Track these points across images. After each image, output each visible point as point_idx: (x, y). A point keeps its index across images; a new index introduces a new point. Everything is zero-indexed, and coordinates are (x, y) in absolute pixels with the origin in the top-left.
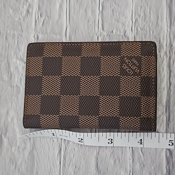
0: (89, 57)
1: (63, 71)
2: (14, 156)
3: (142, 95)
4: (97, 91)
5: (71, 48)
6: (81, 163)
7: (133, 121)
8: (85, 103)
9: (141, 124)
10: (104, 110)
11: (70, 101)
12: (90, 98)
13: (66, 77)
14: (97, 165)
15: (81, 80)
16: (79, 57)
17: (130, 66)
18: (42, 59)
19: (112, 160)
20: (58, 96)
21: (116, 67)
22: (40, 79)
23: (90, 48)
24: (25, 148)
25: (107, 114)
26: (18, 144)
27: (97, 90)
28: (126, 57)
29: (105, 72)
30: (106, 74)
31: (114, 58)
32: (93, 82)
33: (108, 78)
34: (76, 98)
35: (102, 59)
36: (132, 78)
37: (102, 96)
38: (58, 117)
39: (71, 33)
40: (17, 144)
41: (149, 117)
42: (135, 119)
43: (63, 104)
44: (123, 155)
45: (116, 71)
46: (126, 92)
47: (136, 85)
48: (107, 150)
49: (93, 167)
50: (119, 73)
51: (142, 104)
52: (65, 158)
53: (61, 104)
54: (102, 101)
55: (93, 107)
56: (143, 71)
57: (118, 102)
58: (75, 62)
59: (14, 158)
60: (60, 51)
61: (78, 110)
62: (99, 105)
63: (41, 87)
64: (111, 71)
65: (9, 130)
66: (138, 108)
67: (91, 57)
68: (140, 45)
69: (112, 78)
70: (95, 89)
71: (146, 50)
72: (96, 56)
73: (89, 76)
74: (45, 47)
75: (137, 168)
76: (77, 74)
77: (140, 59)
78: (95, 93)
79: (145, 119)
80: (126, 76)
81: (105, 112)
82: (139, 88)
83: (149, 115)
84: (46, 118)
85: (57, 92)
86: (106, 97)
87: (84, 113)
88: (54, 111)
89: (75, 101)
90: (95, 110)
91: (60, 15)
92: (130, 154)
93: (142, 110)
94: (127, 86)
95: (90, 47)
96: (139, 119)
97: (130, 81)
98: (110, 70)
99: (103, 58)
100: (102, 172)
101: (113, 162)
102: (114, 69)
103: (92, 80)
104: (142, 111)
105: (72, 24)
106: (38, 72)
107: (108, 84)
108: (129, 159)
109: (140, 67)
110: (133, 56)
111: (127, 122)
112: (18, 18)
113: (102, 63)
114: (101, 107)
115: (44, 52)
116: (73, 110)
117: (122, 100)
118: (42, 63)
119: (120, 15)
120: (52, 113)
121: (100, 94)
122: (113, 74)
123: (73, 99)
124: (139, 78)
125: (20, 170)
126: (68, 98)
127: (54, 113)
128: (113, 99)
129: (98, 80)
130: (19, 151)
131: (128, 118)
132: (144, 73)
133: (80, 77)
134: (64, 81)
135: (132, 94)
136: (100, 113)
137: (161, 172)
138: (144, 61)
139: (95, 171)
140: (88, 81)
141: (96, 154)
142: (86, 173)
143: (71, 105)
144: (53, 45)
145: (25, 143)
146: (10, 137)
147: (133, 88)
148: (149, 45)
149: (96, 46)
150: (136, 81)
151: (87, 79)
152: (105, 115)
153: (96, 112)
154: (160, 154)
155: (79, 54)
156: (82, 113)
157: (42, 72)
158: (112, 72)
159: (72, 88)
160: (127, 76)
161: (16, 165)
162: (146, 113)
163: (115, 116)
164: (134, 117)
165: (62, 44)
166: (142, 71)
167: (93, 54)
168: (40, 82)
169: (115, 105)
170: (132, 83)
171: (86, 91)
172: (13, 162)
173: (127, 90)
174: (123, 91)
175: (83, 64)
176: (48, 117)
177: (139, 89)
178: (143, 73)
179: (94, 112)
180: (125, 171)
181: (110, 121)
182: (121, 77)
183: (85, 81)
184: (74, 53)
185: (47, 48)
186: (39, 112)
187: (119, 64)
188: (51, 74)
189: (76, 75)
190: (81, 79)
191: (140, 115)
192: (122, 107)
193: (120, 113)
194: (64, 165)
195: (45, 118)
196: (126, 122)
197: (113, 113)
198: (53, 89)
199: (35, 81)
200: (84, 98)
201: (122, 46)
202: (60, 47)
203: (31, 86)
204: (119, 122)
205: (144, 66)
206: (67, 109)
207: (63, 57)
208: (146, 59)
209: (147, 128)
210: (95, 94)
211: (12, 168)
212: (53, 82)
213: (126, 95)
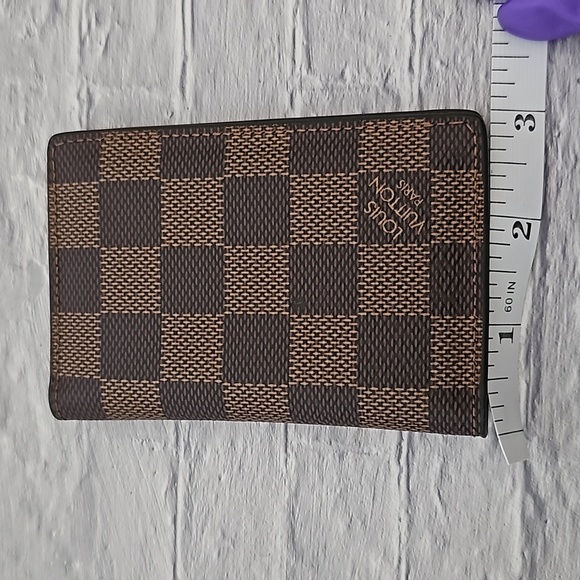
0: (251, 179)
1: (165, 231)
2: (33, 491)
3: (433, 311)
4: (280, 299)
5: (191, 148)
6: (239, 523)
7: (404, 401)
8: (241, 340)
9: (431, 413)
10: (305, 365)
11: (192, 333)
12: (259, 322)
13: (176, 252)
14: (293, 531)
15: (227, 262)
16: (215, 180)
17: (392, 206)
18: (95, 190)
19: (339, 520)
20: (153, 315)
21: (342, 213)
22: (94, 259)
23: (252, 144)
24: (64, 468)
25: (315, 376)
26: (43, 453)
27: (281, 295)
28: (377, 175)
29: (306, 232)
30: (311, 237)
31: (335, 179)
32: (268, 268)
33: (317, 251)
34: (214, 322)
35: (294, 184)
36: (400, 249)
37: (299, 317)
38: (157, 386)
39: (200, 81)
40: (40, 453)
41: (460, 387)
42: (412, 393)
43: (170, 344)
44: (376, 504)
45: (342, 228)
46: (381, 302)
47: (412, 276)
48: (324, 487)
49: (278, 537)
50: (354, 235)
51: (435, 344)
52: (188, 506)
53: (165, 344)
54: (298, 335)
55: (269, 353)
56: (437, 227)
57: (354, 336)
58: (203, 197)
59: (33, 498)
60: (152, 161)
61: (219, 363)
62: (287, 347)
63: (97, 287)
64: (328, 228)
65: (15, 409)
66: (420, 356)
67: (259, 178)
68: (426, 128)
69: (332, 251)
70: (273, 291)
71: (448, 148)
72: (273, 174)
73: (252, 247)
74: (103, 146)
75: (424, 551)
76: (213, 241)
77: (428, 180)
78: (273, 306)
79: (444, 393)
80: (377, 245)
81: (310, 370)
82: (425, 287)
83: (460, 382)
84: (119, 391)
85: (150, 304)
86: (312, 318)
87: (240, 376)
88: (141, 367)
89: (209, 333)
90: (276, 364)
91: (161, 17)
92: (401, 503)
93: (436, 364)
94: (381, 279)
95: (253, 140)
96: (426, 394)
97: (393, 262)
98: (324, 224)
99: (298, 180)
100: (308, 557)
101: (342, 527)
102: (335, 220)
103: (263, 261)
104: (435, 368)
105: (201, 48)
106: (84, 236)
107: (317, 275)
108: (397, 519)
109: (425, 213)
110: (400, 170)
111: (384, 404)
112: (25, 31)
113: (295, 199)
114: (294, 353)
115: (102, 166)
116: (202, 362)
117: (365, 330)
118: (96, 204)
119: (368, 13)
120: (138, 373)
121: (293, 308)
122: (334, 239)
123: (203, 326)
124: (425, 249)
125: (54, 534)
126: (186, 322)
127: (144, 373)
128: (336, 324)
129: (284, 261)
130: (47, 477)
131: (387, 393)
132: (441, 230)
133: (225, 251)
134: (169, 264)
135: (401, 306)
136: (294, 376)
137: (505, 569)
138: (442, 187)
139: (285, 552)
140: (251, 264)
141: (287, 495)
142: (257, 556)
143: (197, 346)
144: (131, 138)
145: (64, 452)
146: (19, 431)
147: (404, 287)
148: (460, 130)
149: (274, 139)
150: (412, 260)
151: (245, 258)
152: (309, 380)
153: (279, 371)
154: (502, 509)
155: (217, 169)
156: (233, 376)
157: (99, 236)
158: (328, 232)
159: (196, 287)
160: (381, 245)
161: (40, 518)
162: (447, 375)
163: (341, 385)
164: (407, 387)
165: (160, 133)
166: (434, 224)
167: (262, 167)
168: (94, 270)
169: (342, 347)
170: (401, 268)
171: (245, 299)
172: (30, 510)
173: (381, 295)
174: (369, 299)
175: (230, 204)
176: (125, 388)
177: (424, 291)
178: (436, 231)
179: (272, 371)
180: (383, 558)
181: (327, 403)
182: (362, 250)
183: (239, 264)
184: (200, 163)
185: (109, 151)
186: (97, 370)
187: (353, 201)
188: (129, 241)
189: (210, 245)
190: (228, 258)
191: (428, 381)
192: (365, 354)
193: (360, 373)
194: (188, 527)
195: (115, 390)
196: (380, 404)
197: (335, 373)
198: (136, 291)
199: (79, 265)
200: (238, 322)
201: (363, 135)
202: (153, 144)
203: (66, 282)
204: (357, 404)
205: (440, 207)
206: (185, 362)
207: (165, 180)
208: (449, 180)
209: (454, 424)
210: (273, 310)
211: (30, 527)
212: (136, 270)
213: (380, 310)
